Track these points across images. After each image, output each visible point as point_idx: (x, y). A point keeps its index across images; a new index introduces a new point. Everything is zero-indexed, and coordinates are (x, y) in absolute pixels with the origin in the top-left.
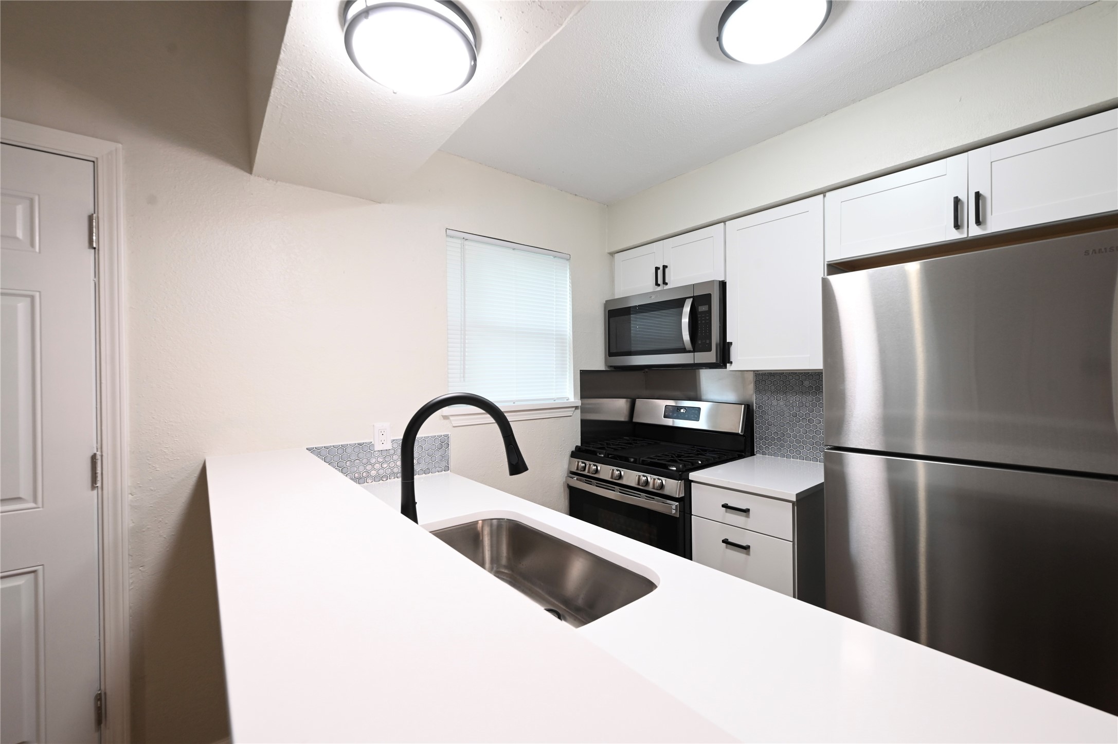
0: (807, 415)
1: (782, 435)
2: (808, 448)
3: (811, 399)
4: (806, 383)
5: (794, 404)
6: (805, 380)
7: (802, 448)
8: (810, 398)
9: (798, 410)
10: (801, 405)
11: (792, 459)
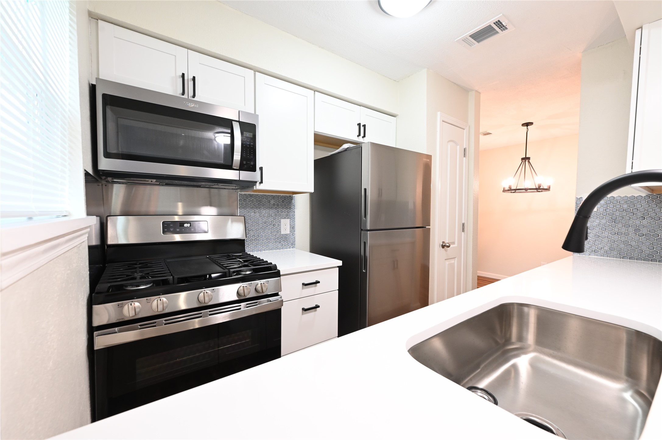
0: (272, 222)
1: (258, 237)
2: (273, 242)
3: (274, 212)
4: (272, 202)
5: (265, 215)
6: (271, 200)
7: (269, 243)
8: (274, 210)
9: (267, 218)
10: (269, 215)
11: (263, 251)
